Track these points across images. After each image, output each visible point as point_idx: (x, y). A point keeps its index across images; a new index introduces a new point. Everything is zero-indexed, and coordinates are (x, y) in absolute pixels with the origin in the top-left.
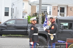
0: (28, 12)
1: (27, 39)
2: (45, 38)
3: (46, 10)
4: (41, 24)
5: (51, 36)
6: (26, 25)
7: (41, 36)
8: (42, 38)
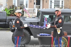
0: (3, 5)
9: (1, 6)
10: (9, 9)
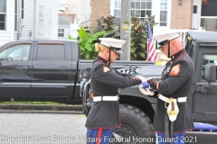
0: (79, 16)
1: (75, 116)
2: (145, 112)
3: (149, 5)
4: (129, 60)
5: (168, 104)
6: (72, 64)
7: (130, 107)
8: (132, 113)
9: (70, 18)
10: (95, 32)
